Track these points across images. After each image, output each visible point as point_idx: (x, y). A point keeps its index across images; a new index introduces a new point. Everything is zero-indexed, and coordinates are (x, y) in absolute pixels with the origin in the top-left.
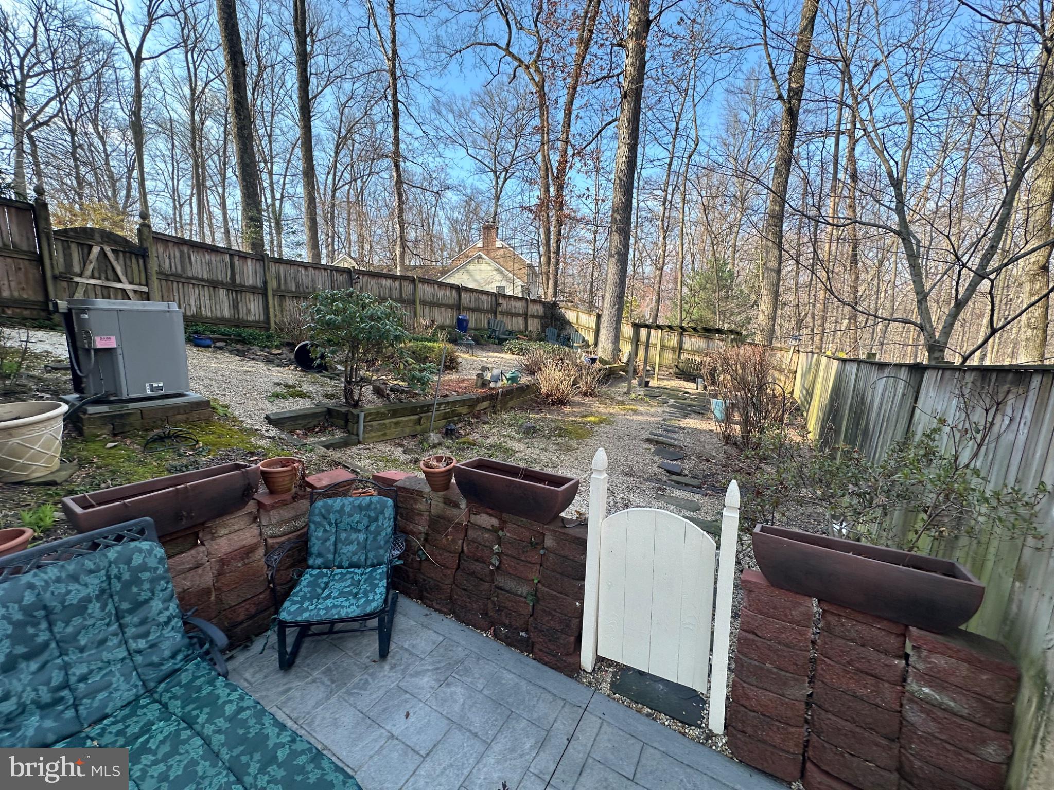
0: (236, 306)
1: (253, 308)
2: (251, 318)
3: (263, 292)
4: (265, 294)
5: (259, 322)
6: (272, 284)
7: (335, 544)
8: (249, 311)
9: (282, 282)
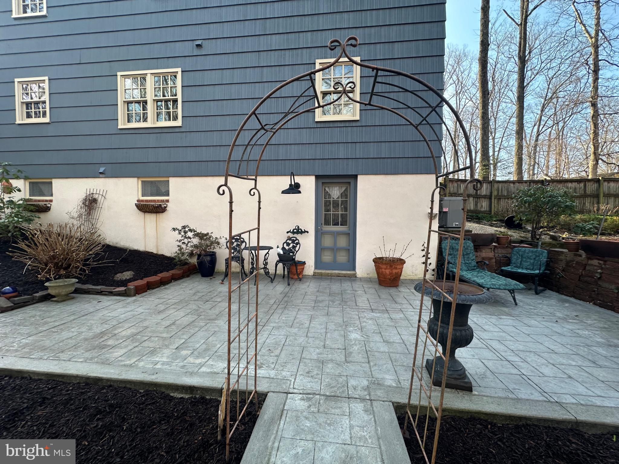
0: (476, 205)
1: (484, 205)
2: (483, 209)
3: (489, 197)
4: (490, 198)
5: (486, 211)
6: (495, 193)
7: (521, 262)
8: (482, 206)
9: (500, 192)
